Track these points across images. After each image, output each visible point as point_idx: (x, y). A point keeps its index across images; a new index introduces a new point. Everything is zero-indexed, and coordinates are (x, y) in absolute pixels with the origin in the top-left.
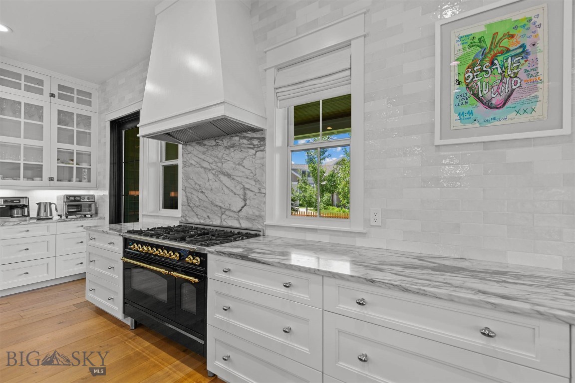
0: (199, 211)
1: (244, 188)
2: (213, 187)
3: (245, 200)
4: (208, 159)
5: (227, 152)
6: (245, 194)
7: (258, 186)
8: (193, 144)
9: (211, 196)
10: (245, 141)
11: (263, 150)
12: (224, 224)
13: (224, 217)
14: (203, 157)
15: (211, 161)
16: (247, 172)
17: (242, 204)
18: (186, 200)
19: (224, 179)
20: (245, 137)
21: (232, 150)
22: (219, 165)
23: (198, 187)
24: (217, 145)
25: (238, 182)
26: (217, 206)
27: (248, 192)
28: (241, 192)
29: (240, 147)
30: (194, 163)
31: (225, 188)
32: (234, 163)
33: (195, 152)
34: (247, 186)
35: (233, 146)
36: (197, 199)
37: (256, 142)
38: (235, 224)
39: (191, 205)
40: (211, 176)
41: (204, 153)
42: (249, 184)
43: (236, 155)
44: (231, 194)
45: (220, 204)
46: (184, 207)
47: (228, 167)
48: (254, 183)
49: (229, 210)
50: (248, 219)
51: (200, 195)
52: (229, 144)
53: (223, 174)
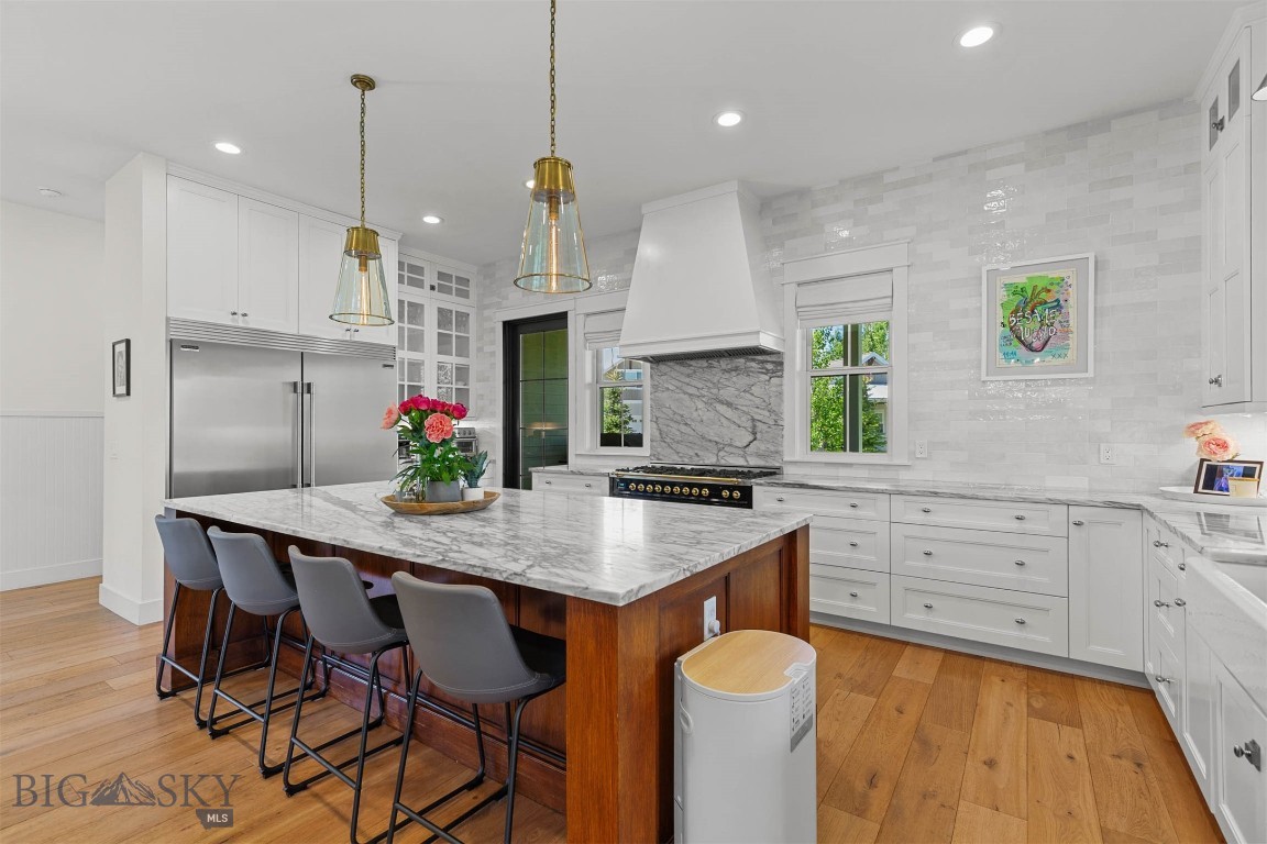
0: (681, 448)
1: (753, 420)
2: (704, 418)
3: (754, 433)
4: (694, 383)
5: (727, 375)
6: (754, 427)
7: (774, 417)
8: (671, 364)
9: (701, 429)
10: (753, 364)
11: (781, 376)
12: (723, 462)
13: (721, 454)
14: (687, 380)
15: (700, 385)
16: (758, 401)
17: (751, 438)
18: (657, 433)
19: (722, 408)
20: (753, 360)
21: (734, 373)
22: (715, 391)
23: (679, 418)
24: (710, 367)
25: (744, 412)
26: (710, 441)
27: (758, 424)
28: (749, 424)
29: (748, 372)
30: (671, 387)
31: (723, 420)
32: (738, 390)
33: (674, 374)
34: (756, 417)
35: (736, 369)
36: (678, 433)
37: (770, 366)
38: (741, 462)
39: (668, 440)
40: (700, 405)
41: (689, 376)
42: (762, 415)
43: (742, 381)
44: (733, 427)
45: (716, 439)
46: (654, 444)
47: (727, 394)
48: (768, 414)
49: (730, 445)
50: (759, 455)
51: (683, 428)
52: (729, 367)
53: (721, 402)
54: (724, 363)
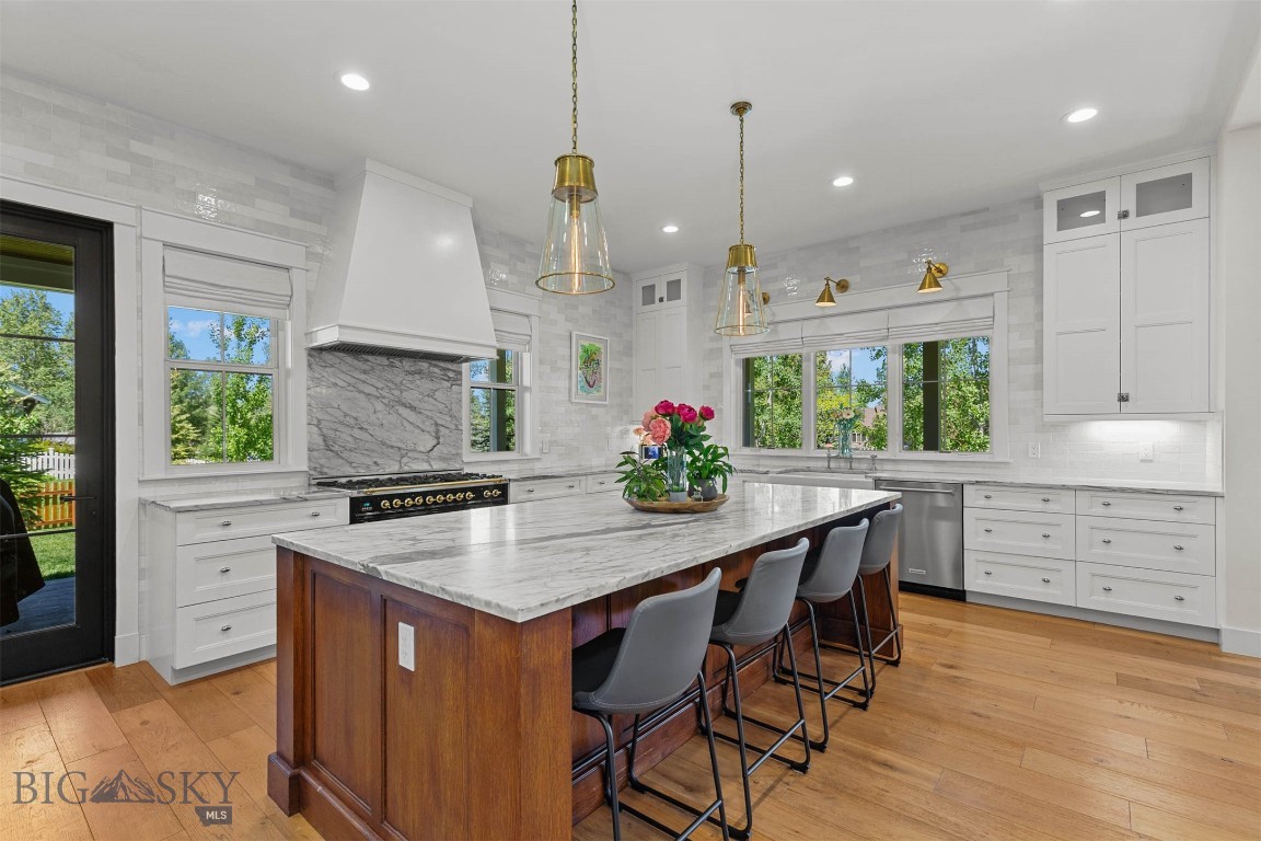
0: (354, 457)
1: (436, 424)
2: (384, 422)
3: (438, 438)
4: (373, 381)
5: (410, 378)
6: (437, 432)
7: (454, 422)
8: (341, 354)
9: (378, 433)
10: (436, 370)
11: (460, 385)
12: (406, 469)
13: (405, 460)
14: (363, 377)
15: (380, 385)
16: (441, 407)
17: (435, 442)
18: (320, 441)
19: (405, 412)
20: (436, 366)
21: (417, 376)
22: (396, 393)
23: (352, 422)
24: (392, 366)
25: (427, 416)
26: (392, 447)
27: (441, 428)
28: (433, 429)
29: (431, 377)
30: (340, 383)
31: (405, 423)
32: (421, 393)
33: (344, 368)
34: (439, 422)
35: (420, 372)
36: (350, 439)
37: (451, 375)
38: (425, 467)
39: (336, 448)
40: (379, 406)
41: (365, 372)
42: (444, 420)
43: (426, 385)
44: (417, 431)
45: (399, 445)
46: (315, 453)
47: (409, 396)
48: (449, 419)
49: (415, 450)
50: (442, 459)
51: (357, 433)
52: (413, 369)
53: (404, 405)
54: (407, 364)
